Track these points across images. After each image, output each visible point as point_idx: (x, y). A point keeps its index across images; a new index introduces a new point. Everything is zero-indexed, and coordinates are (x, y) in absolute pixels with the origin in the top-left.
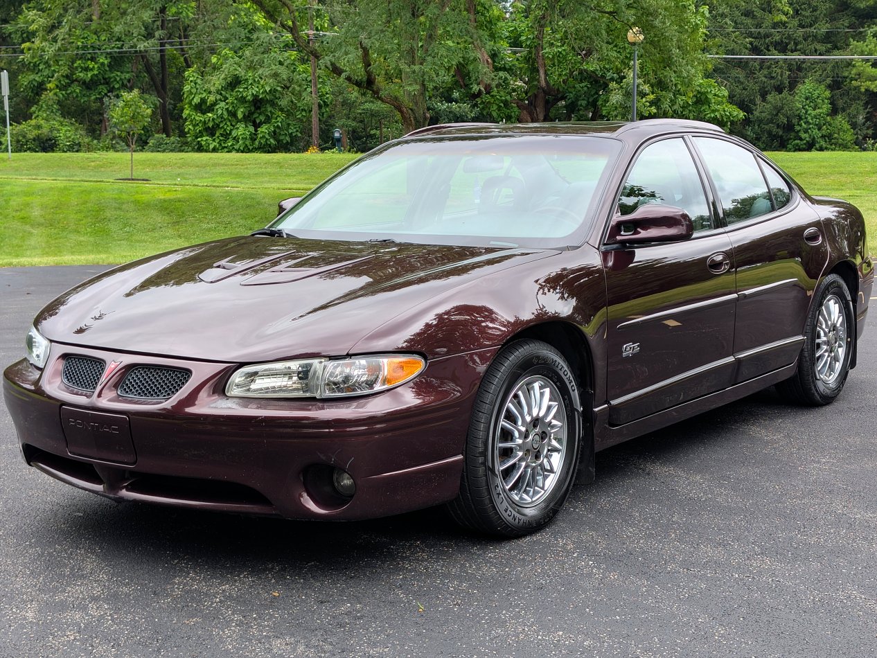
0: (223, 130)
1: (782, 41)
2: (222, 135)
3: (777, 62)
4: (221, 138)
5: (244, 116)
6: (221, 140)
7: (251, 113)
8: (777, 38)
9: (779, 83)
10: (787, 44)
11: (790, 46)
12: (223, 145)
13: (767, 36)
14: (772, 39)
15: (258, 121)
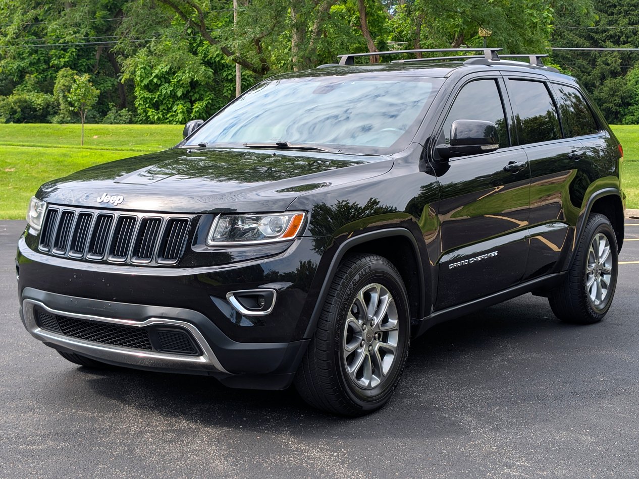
0: (165, 106)
1: (616, 35)
2: (164, 109)
3: (612, 53)
4: (164, 111)
5: (183, 94)
6: (164, 113)
7: (188, 92)
8: (612, 33)
9: (613, 68)
10: (619, 38)
11: (623, 38)
12: (165, 117)
13: (604, 31)
14: (608, 34)
15: (193, 99)
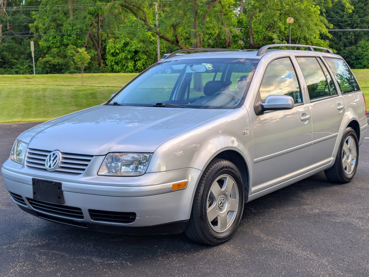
3: (350, 32)
5: (131, 57)
10: (353, 24)
11: (355, 26)
14: (347, 22)
15: (136, 59)
